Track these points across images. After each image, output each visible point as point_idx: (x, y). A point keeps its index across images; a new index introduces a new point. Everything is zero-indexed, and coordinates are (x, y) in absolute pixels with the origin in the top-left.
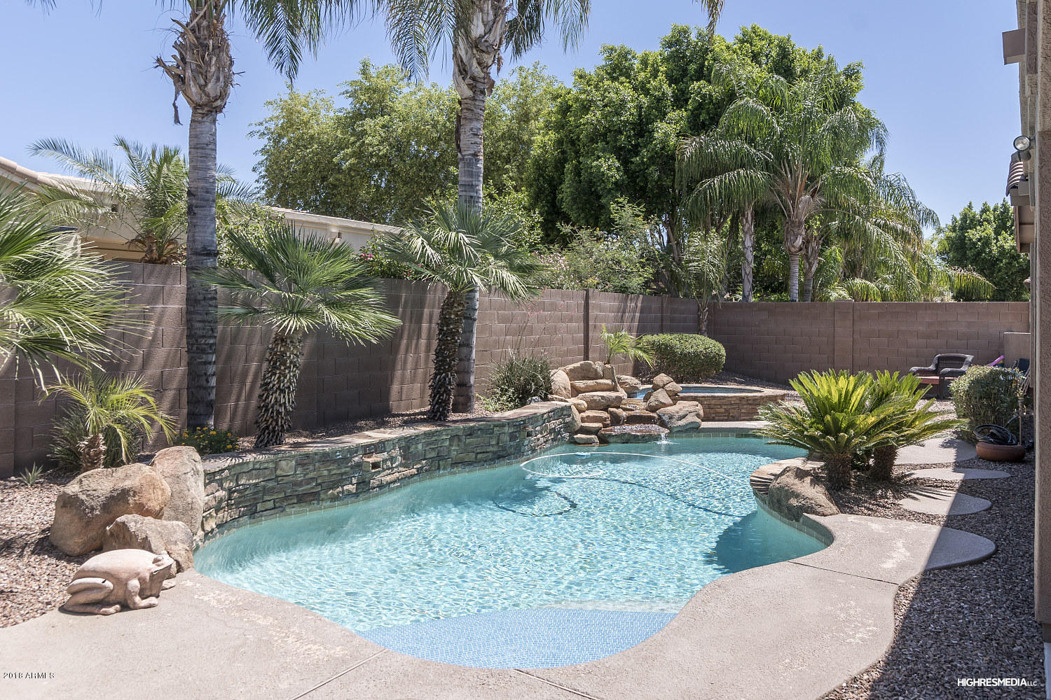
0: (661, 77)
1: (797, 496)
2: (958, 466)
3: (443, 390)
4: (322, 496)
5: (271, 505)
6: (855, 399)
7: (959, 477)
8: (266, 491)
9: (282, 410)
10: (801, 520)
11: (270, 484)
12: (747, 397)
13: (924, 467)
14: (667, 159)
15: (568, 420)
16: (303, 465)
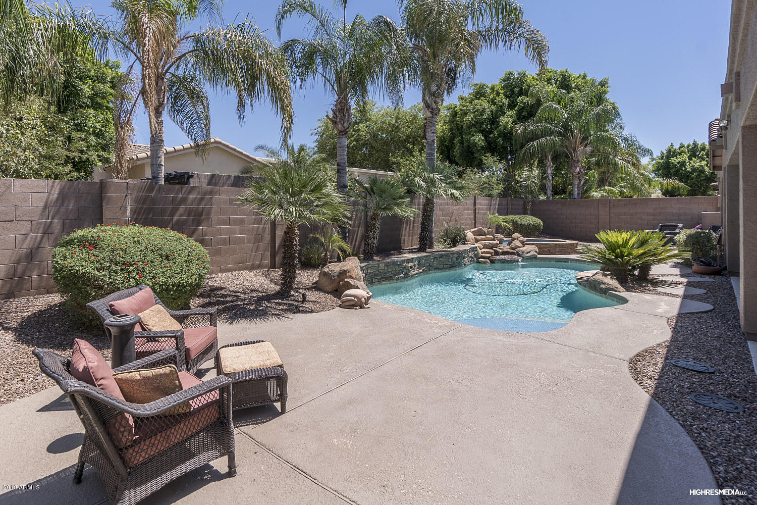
0: (501, 96)
1: (605, 284)
2: (682, 276)
3: (424, 239)
4: (394, 278)
5: (377, 280)
6: (631, 242)
7: (685, 280)
8: (375, 275)
9: (374, 245)
10: (607, 294)
11: (377, 273)
12: (559, 244)
13: (664, 276)
14: (507, 135)
15: (476, 252)
16: (387, 266)
